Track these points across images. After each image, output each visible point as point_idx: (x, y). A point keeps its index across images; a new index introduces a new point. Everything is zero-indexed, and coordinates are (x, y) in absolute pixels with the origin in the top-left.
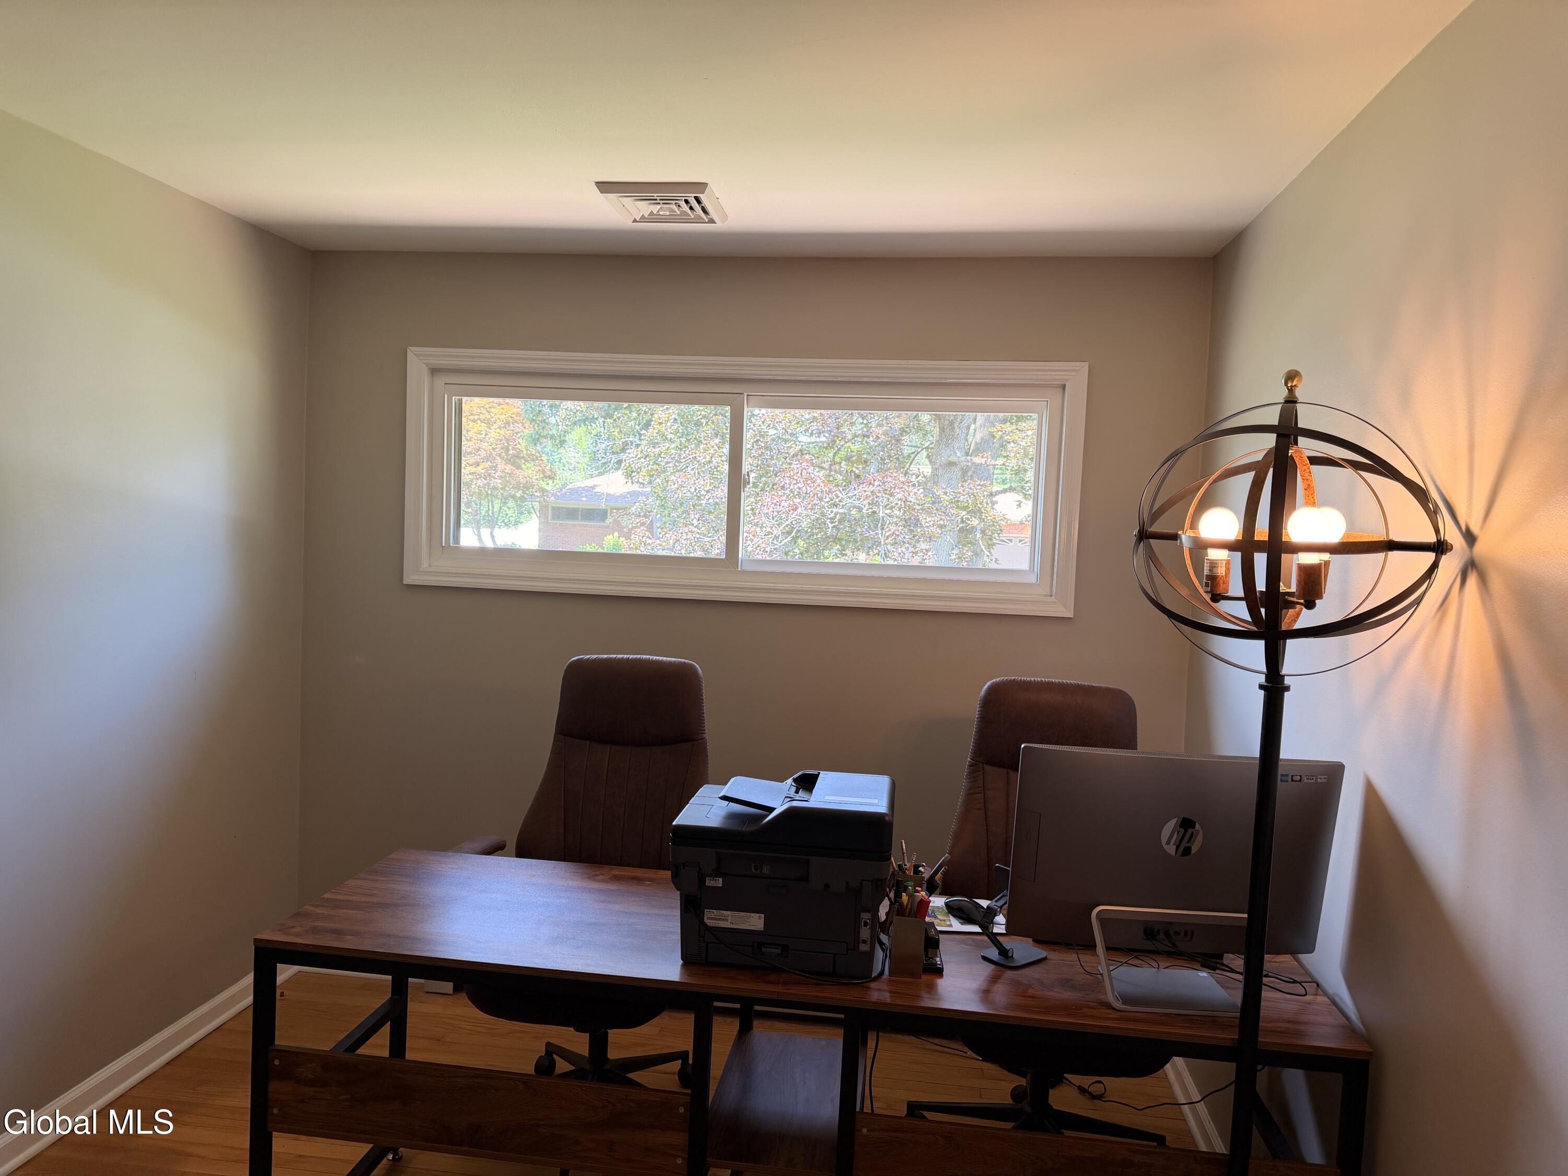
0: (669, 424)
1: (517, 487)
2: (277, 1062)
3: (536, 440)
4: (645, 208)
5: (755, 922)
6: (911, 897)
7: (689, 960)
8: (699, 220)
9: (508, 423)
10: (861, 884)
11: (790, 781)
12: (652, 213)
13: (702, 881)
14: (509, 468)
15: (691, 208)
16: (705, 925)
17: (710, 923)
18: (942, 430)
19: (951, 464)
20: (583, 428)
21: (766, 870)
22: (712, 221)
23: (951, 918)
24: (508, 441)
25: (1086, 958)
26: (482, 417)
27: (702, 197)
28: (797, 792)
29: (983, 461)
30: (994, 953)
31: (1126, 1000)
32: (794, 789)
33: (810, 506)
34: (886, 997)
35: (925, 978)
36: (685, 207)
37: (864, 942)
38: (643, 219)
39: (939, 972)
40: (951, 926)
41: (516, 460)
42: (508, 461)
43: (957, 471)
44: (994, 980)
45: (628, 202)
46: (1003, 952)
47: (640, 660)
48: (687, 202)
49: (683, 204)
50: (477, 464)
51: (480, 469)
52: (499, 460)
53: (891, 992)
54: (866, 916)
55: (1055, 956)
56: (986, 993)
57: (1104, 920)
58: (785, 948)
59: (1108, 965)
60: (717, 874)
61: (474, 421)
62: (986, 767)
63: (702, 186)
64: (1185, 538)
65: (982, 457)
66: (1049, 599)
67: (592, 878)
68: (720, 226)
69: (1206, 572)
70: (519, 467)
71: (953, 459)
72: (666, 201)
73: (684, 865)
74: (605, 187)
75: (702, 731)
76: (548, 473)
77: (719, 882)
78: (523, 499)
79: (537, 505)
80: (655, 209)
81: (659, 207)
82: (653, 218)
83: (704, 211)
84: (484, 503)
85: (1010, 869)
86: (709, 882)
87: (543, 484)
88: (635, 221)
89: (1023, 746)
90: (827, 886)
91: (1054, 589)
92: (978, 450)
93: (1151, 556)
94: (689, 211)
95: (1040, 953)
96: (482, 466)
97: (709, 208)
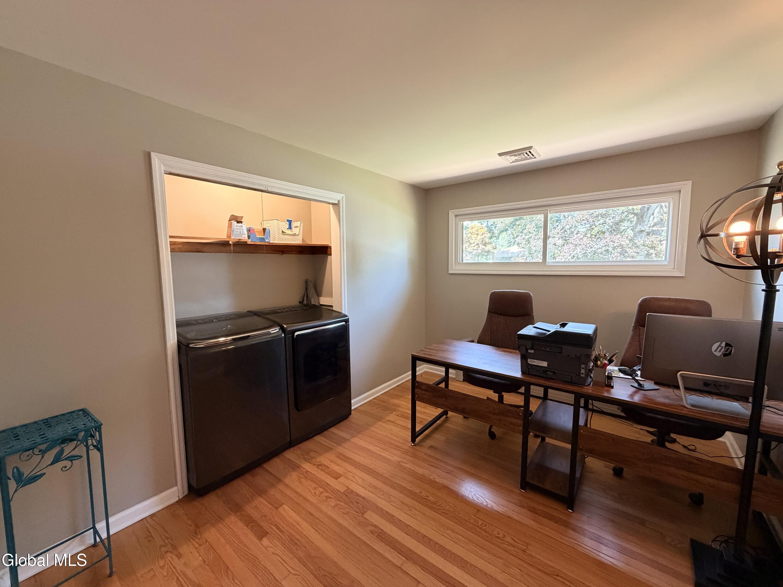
0: (531, 228)
1: (485, 252)
2: (417, 384)
3: (491, 238)
4: (514, 158)
5: (545, 364)
6: (601, 362)
7: (523, 373)
8: (531, 158)
9: (483, 234)
10: (581, 355)
11: (558, 325)
12: (516, 159)
13: (527, 351)
14: (483, 247)
15: (528, 155)
16: (528, 363)
17: (530, 363)
18: (638, 219)
19: (642, 231)
20: (505, 233)
21: (548, 349)
22: (535, 158)
23: (620, 373)
24: (483, 239)
25: (676, 391)
26: (476, 233)
27: (531, 150)
28: (560, 328)
29: (656, 229)
30: (636, 385)
31: (693, 406)
32: (559, 327)
33: (582, 248)
34: (591, 391)
35: (606, 388)
36: (526, 155)
37: (582, 374)
38: (513, 162)
39: (612, 387)
40: (620, 375)
41: (485, 245)
42: (483, 245)
43: (645, 234)
44: (635, 393)
45: (508, 157)
46: (640, 385)
47: (512, 291)
48: (526, 153)
49: (525, 154)
50: (474, 246)
51: (475, 248)
52: (480, 245)
53: (592, 390)
54: (583, 366)
55: (663, 389)
56: (632, 396)
57: (682, 376)
58: (554, 373)
59: (685, 395)
60: (532, 349)
61: (473, 234)
62: (640, 327)
63: (531, 147)
64: (722, 235)
65: (656, 227)
66: (673, 270)
67: (497, 350)
68: (538, 159)
69: (733, 247)
70: (486, 246)
71: (643, 229)
72: (520, 155)
73: (521, 345)
74: (500, 155)
75: (533, 313)
76: (494, 247)
77: (533, 351)
78: (487, 255)
79: (491, 257)
80: (517, 158)
81: (518, 157)
82: (516, 161)
83: (532, 155)
84: (476, 257)
85: (642, 357)
86: (529, 351)
87: (493, 251)
88: (511, 163)
89: (647, 314)
90: (568, 355)
91: (676, 266)
92: (655, 225)
93: (707, 243)
94: (527, 156)
95: (657, 387)
96: (476, 247)
97: (534, 154)
